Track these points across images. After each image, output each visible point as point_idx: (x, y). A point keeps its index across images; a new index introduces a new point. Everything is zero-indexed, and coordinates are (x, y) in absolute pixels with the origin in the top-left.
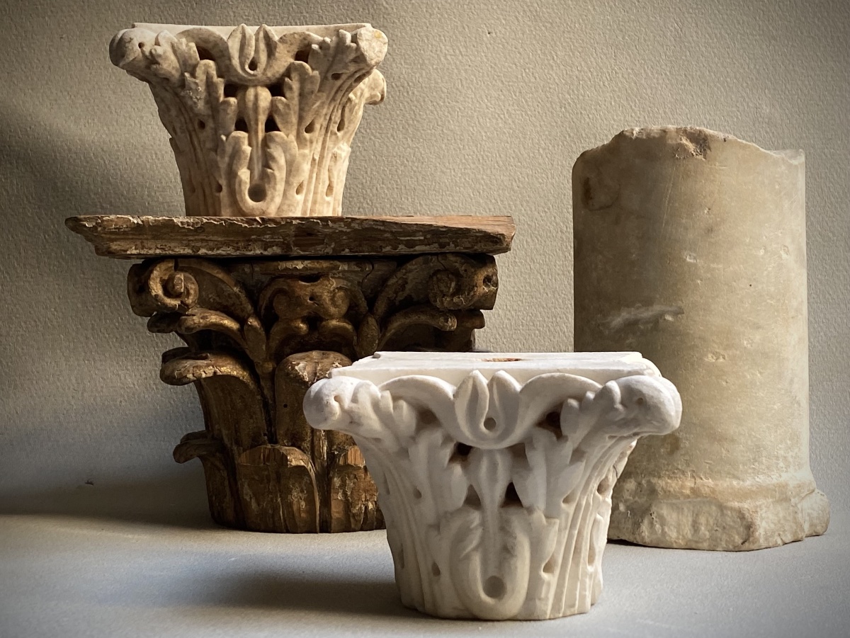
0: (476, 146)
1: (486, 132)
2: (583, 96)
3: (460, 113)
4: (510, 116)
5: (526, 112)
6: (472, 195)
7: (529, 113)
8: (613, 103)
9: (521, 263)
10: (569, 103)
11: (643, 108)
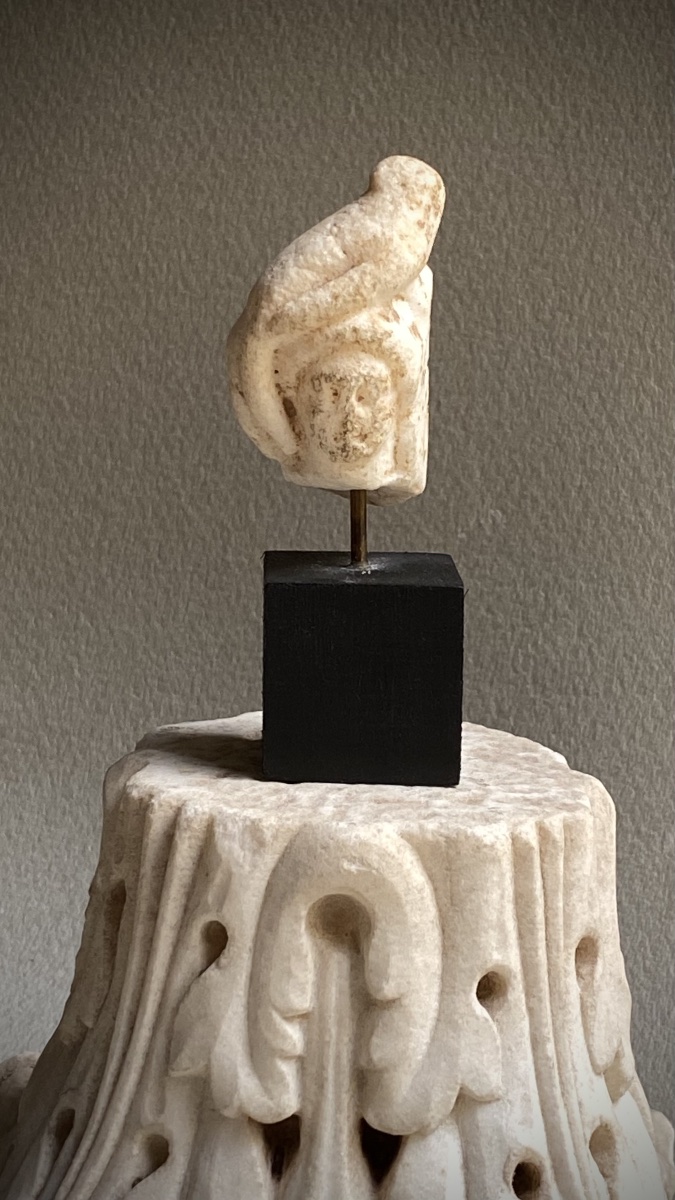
0: (130, 229)
1: (153, 189)
2: (408, 72)
3: (86, 133)
4: (213, 137)
5: (255, 125)
6: (120, 371)
7: (263, 127)
8: (489, 90)
9: (240, 565)
10: (370, 96)
11: (575, 106)
